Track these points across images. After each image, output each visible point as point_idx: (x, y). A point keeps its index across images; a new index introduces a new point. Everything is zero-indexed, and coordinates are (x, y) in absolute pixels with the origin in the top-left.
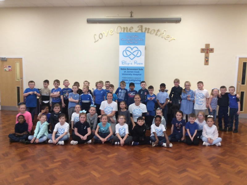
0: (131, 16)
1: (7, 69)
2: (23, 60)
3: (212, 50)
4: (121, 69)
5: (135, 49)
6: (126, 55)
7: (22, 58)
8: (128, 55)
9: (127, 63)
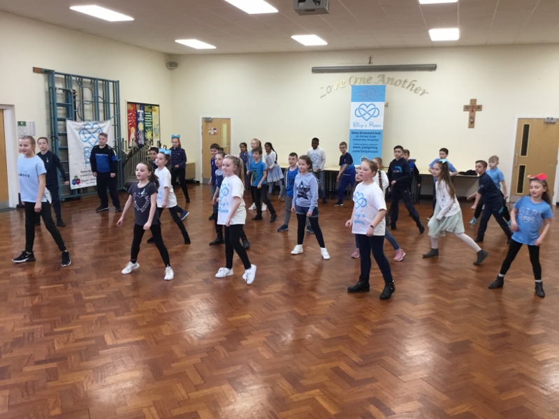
0: (370, 63)
1: (212, 132)
2: (232, 120)
3: (479, 108)
4: (352, 133)
5: (372, 107)
6: (359, 115)
7: (230, 119)
8: (362, 114)
9: (360, 125)
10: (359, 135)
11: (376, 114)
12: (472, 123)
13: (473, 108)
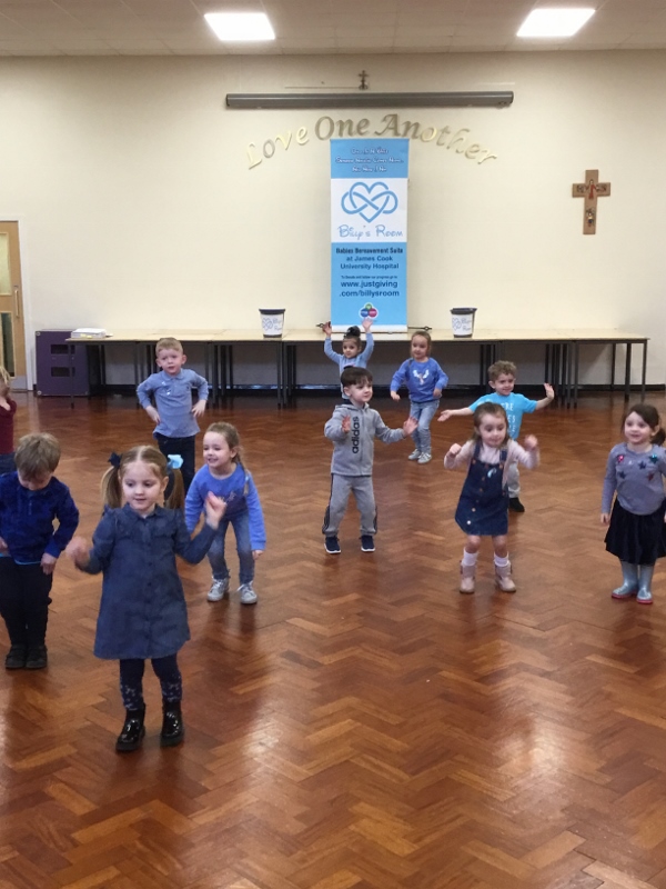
0: (363, 87)
2: (21, 226)
3: (605, 189)
4: (337, 250)
5: (378, 190)
6: (351, 208)
7: (16, 222)
8: (359, 206)
9: (354, 231)
10: (354, 255)
11: (388, 208)
12: (590, 224)
13: (591, 189)
